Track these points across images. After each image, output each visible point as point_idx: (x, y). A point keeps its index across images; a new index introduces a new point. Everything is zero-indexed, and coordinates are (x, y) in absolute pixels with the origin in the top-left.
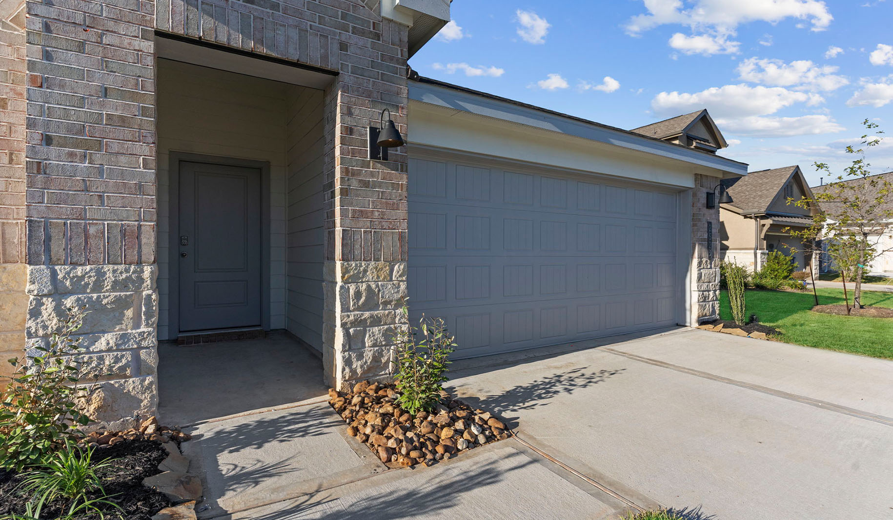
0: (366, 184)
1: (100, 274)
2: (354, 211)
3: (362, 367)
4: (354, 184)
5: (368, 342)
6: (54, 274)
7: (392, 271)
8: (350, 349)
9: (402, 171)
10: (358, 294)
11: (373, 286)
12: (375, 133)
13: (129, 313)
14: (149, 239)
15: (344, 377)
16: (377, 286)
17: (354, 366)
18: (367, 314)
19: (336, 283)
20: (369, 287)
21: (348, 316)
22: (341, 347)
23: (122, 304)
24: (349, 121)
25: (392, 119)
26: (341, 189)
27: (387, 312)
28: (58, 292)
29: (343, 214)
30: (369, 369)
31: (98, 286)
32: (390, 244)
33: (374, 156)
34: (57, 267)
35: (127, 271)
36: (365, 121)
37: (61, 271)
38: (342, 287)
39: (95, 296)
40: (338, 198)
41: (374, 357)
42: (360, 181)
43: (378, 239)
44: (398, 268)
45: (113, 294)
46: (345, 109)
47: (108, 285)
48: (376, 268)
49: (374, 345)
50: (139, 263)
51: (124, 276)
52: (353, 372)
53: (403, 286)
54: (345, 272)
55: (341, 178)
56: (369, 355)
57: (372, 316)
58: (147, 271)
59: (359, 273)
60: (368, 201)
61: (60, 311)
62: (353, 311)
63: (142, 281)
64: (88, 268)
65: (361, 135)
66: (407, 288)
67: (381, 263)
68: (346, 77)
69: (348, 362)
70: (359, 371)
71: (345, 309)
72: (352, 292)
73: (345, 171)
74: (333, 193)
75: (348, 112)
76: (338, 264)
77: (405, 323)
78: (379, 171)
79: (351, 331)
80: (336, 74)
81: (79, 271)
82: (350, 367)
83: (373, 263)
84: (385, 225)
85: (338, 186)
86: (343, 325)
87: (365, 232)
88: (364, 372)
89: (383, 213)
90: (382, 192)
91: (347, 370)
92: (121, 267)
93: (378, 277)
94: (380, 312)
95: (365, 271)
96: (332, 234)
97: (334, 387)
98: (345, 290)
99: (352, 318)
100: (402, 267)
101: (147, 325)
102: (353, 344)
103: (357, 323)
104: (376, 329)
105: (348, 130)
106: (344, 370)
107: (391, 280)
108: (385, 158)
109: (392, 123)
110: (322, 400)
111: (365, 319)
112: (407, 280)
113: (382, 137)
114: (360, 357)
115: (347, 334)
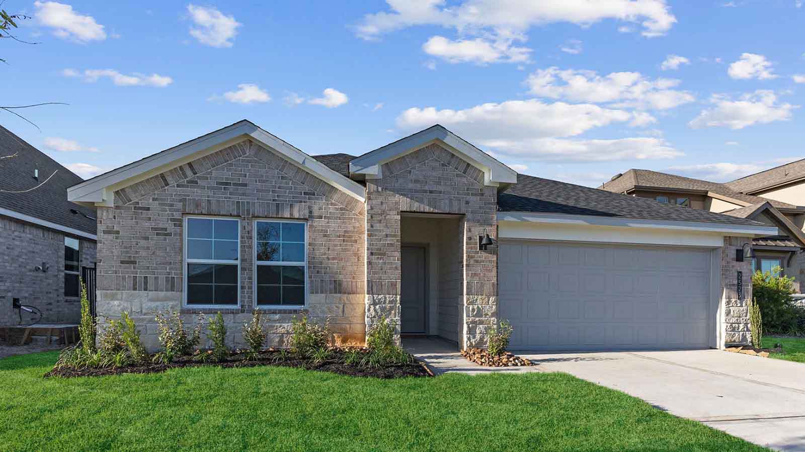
0: (477, 261)
1: (385, 298)
2: (472, 274)
3: (475, 341)
4: (472, 262)
5: (478, 331)
6: (374, 298)
7: (489, 300)
8: (470, 334)
9: (494, 254)
10: (473, 310)
11: (480, 307)
12: (481, 238)
13: (393, 312)
14: (399, 286)
15: (467, 345)
16: (482, 307)
17: (471, 341)
18: (477, 319)
19: (464, 305)
20: (478, 307)
21: (469, 319)
22: (466, 333)
23: (391, 309)
24: (470, 234)
25: (488, 233)
26: (466, 264)
27: (486, 319)
28: (375, 304)
29: (467, 275)
30: (478, 343)
31: (385, 303)
32: (488, 288)
33: (480, 249)
34: (374, 296)
35: (393, 297)
36: (477, 233)
37: (375, 296)
38: (466, 306)
39: (384, 305)
40: (465, 268)
41: (480, 338)
42: (475, 260)
43: (482, 286)
44: (492, 299)
45: (389, 305)
46: (468, 230)
47: (387, 302)
48: (481, 299)
49: (480, 333)
50: (396, 295)
51: (392, 299)
52: (471, 343)
53: (494, 307)
54: (468, 300)
55: (466, 260)
56: (478, 337)
57: (479, 320)
58: (399, 297)
59: (474, 301)
60: (478, 269)
61: (375, 310)
62: (472, 317)
63: (396, 301)
64: (382, 296)
65: (475, 240)
66: (496, 308)
67: (484, 296)
68: (469, 216)
69: (469, 339)
70: (474, 343)
71: (468, 316)
72: (471, 309)
73: (468, 256)
74: (463, 265)
75: (469, 230)
76: (465, 297)
77: (495, 324)
78: (484, 255)
79: (470, 325)
80: (465, 214)
81: (380, 297)
82: (470, 341)
83: (480, 296)
84: (486, 279)
85: (465, 263)
86: (467, 323)
87: (476, 283)
88: (476, 344)
89: (485, 274)
90: (485, 265)
91: (469, 342)
92: (391, 296)
93: (482, 302)
94: (483, 318)
95: (477, 300)
96: (462, 283)
97: (463, 350)
98: (468, 308)
99: (471, 320)
100: (494, 298)
101: (398, 317)
102: (471, 331)
103: (473, 322)
104: (481, 326)
105: (469, 238)
106: (467, 342)
107: (488, 304)
108: (486, 249)
109: (488, 235)
110: (459, 354)
111: (477, 321)
112: (496, 305)
113: (484, 242)
114: (474, 337)
115: (468, 327)
